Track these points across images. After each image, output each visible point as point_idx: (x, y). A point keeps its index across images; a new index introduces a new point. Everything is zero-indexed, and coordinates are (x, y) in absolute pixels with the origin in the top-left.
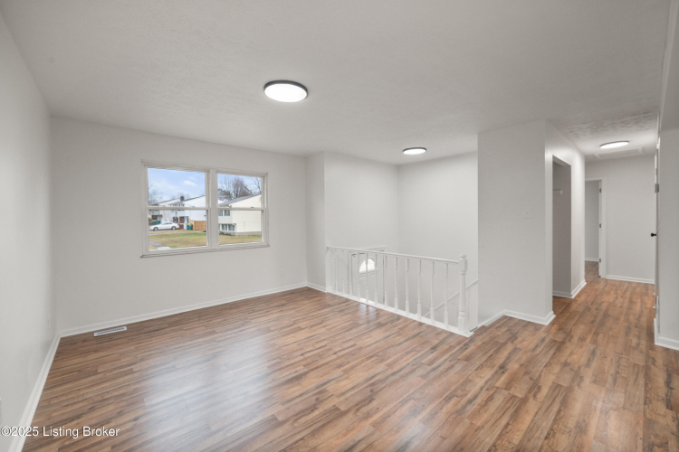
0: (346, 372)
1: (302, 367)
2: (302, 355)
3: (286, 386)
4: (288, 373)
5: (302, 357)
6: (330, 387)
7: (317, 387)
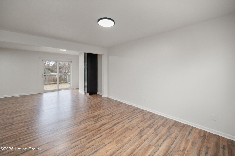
0: (86, 127)
1: (101, 129)
2: (101, 136)
3: (106, 122)
4: (106, 127)
5: (102, 134)
6: (93, 122)
7: (97, 122)
